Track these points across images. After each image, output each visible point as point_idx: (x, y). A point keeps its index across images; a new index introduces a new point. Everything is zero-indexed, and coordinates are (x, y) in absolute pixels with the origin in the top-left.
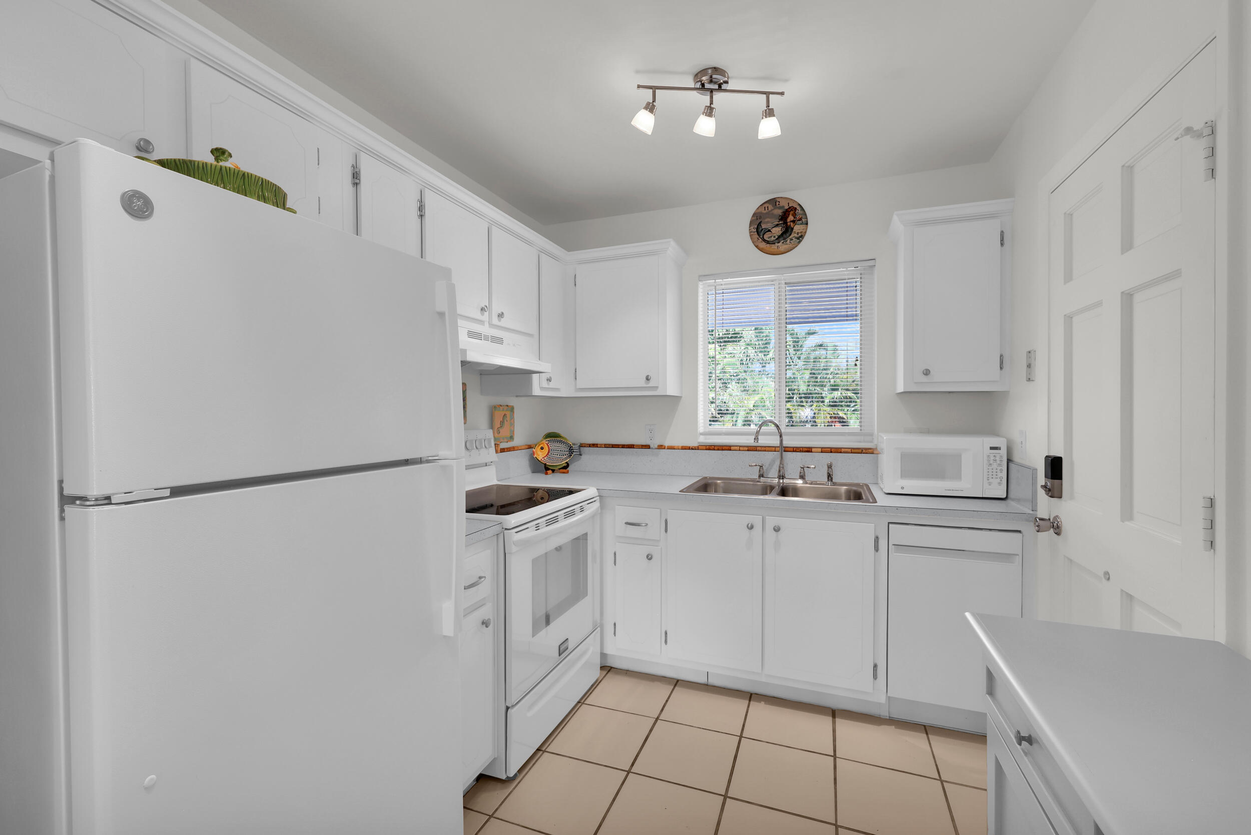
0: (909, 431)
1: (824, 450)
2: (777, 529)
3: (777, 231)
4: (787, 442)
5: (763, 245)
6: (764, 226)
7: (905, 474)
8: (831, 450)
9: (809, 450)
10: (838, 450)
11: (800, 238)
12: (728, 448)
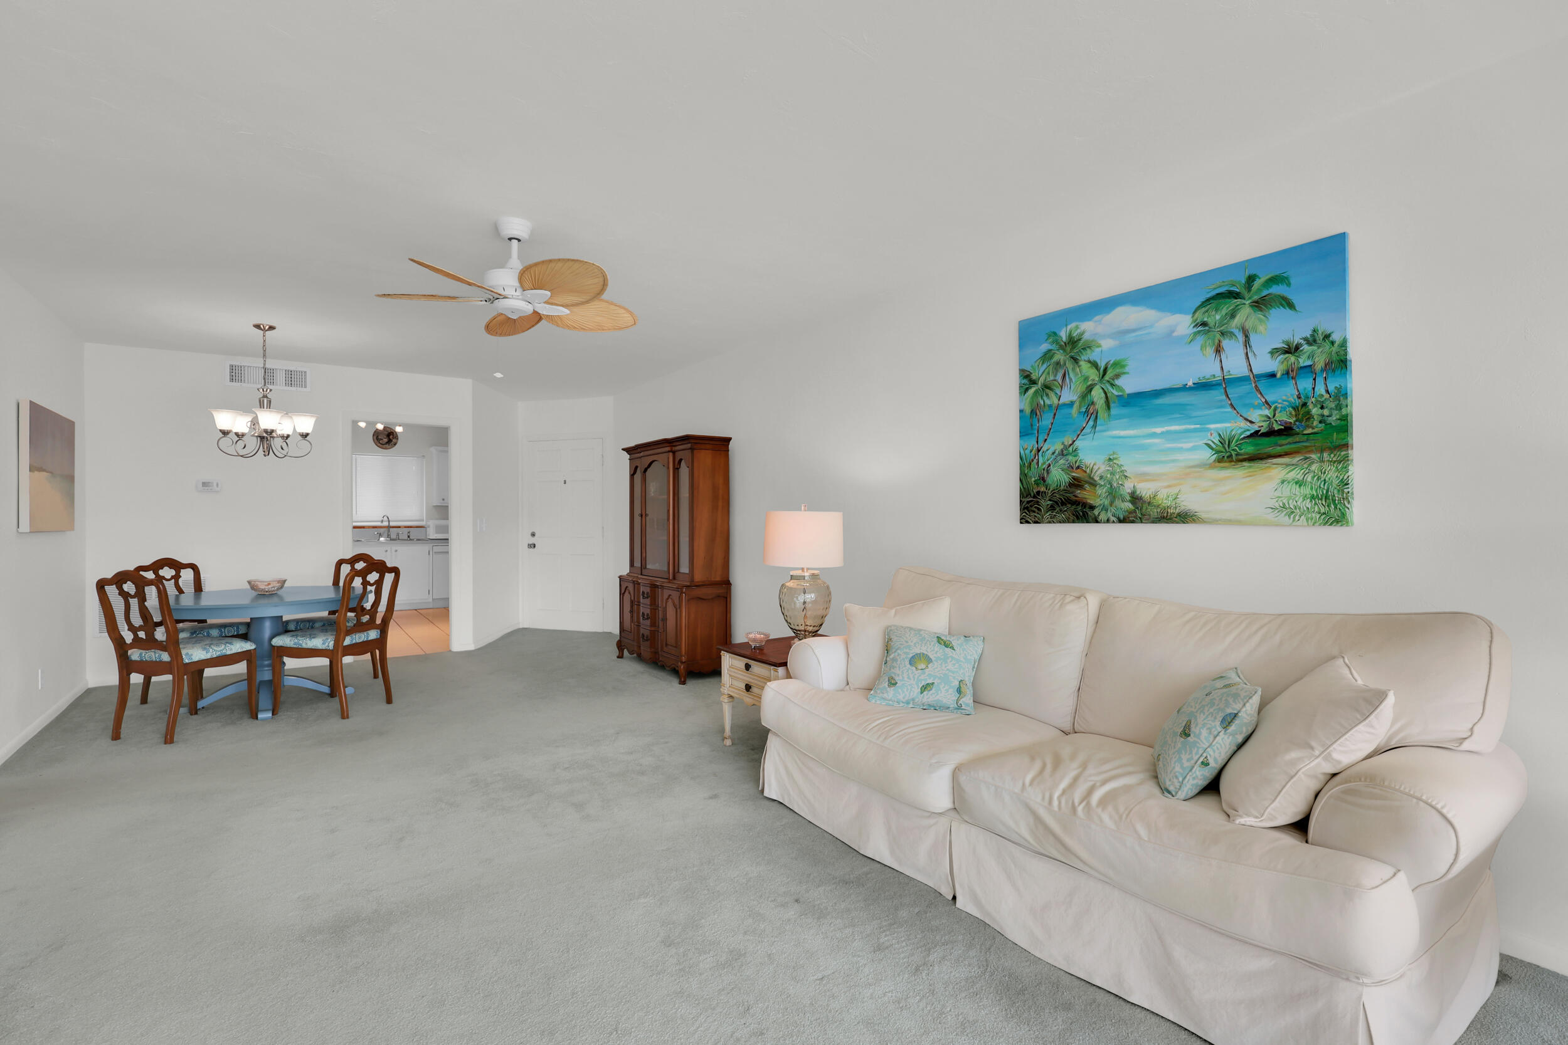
0: (437, 519)
1: (406, 527)
2: (396, 551)
3: (386, 440)
4: (392, 524)
5: (379, 445)
6: (379, 437)
7: (437, 533)
8: (408, 527)
9: (399, 527)
10: (411, 527)
11: (395, 444)
12: (363, 527)
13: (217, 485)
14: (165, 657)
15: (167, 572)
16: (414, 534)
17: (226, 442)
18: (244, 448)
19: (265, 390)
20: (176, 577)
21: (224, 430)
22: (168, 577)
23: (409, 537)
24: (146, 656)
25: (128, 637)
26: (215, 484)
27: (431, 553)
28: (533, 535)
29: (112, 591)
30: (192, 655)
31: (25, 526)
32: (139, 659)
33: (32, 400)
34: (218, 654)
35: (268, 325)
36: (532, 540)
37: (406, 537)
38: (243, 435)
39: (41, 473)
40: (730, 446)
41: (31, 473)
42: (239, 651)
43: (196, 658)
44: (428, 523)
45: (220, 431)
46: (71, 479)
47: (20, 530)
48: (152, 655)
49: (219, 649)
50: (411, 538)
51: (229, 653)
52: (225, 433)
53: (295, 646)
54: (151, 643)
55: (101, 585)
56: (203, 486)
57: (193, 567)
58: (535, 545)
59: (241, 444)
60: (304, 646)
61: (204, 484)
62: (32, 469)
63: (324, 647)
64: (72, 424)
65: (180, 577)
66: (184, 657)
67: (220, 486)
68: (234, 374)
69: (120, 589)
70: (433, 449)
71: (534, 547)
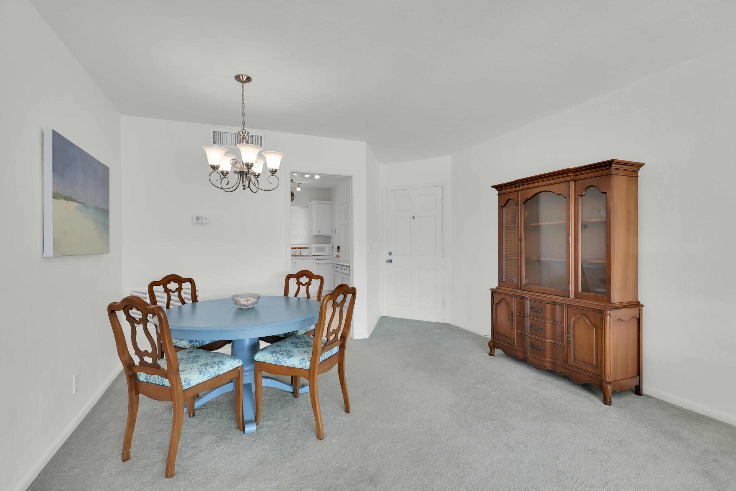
0: (315, 244)
1: (298, 248)
2: (296, 263)
7: (316, 251)
9: (295, 248)
10: (301, 248)
11: (293, 199)
13: (206, 219)
14: (166, 382)
15: (172, 286)
16: (304, 252)
17: (216, 177)
18: (228, 184)
19: (244, 132)
20: (179, 289)
21: (214, 165)
22: (174, 290)
23: (300, 254)
24: (151, 379)
25: (137, 360)
26: (204, 219)
27: (314, 263)
28: (390, 254)
29: (121, 315)
30: (190, 380)
31: (49, 252)
32: (145, 381)
33: (54, 129)
34: (213, 375)
35: (246, 75)
36: (390, 258)
37: (299, 254)
38: (227, 173)
39: (69, 202)
40: (640, 173)
41: (54, 199)
42: (230, 369)
43: (193, 383)
44: (311, 246)
45: (211, 166)
46: (106, 212)
47: (46, 255)
48: (156, 379)
49: (214, 371)
50: (302, 254)
51: (221, 372)
52: (215, 168)
53: (275, 363)
54: (154, 368)
55: (112, 310)
56: (197, 220)
57: (191, 281)
58: (391, 260)
59: (225, 181)
60: (283, 364)
61: (197, 218)
62: (56, 196)
63: (301, 367)
64: (106, 169)
65: (182, 289)
66: (183, 383)
67: (207, 219)
68: (216, 138)
69: (127, 314)
70: (314, 202)
71: (391, 262)
